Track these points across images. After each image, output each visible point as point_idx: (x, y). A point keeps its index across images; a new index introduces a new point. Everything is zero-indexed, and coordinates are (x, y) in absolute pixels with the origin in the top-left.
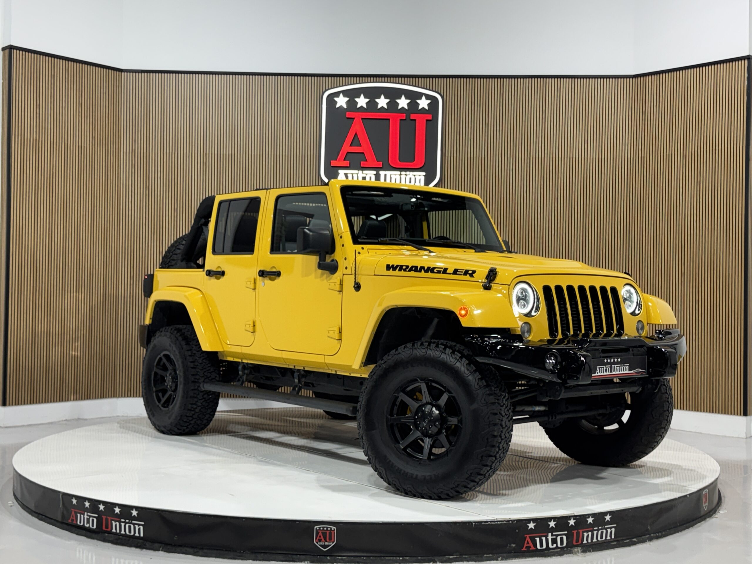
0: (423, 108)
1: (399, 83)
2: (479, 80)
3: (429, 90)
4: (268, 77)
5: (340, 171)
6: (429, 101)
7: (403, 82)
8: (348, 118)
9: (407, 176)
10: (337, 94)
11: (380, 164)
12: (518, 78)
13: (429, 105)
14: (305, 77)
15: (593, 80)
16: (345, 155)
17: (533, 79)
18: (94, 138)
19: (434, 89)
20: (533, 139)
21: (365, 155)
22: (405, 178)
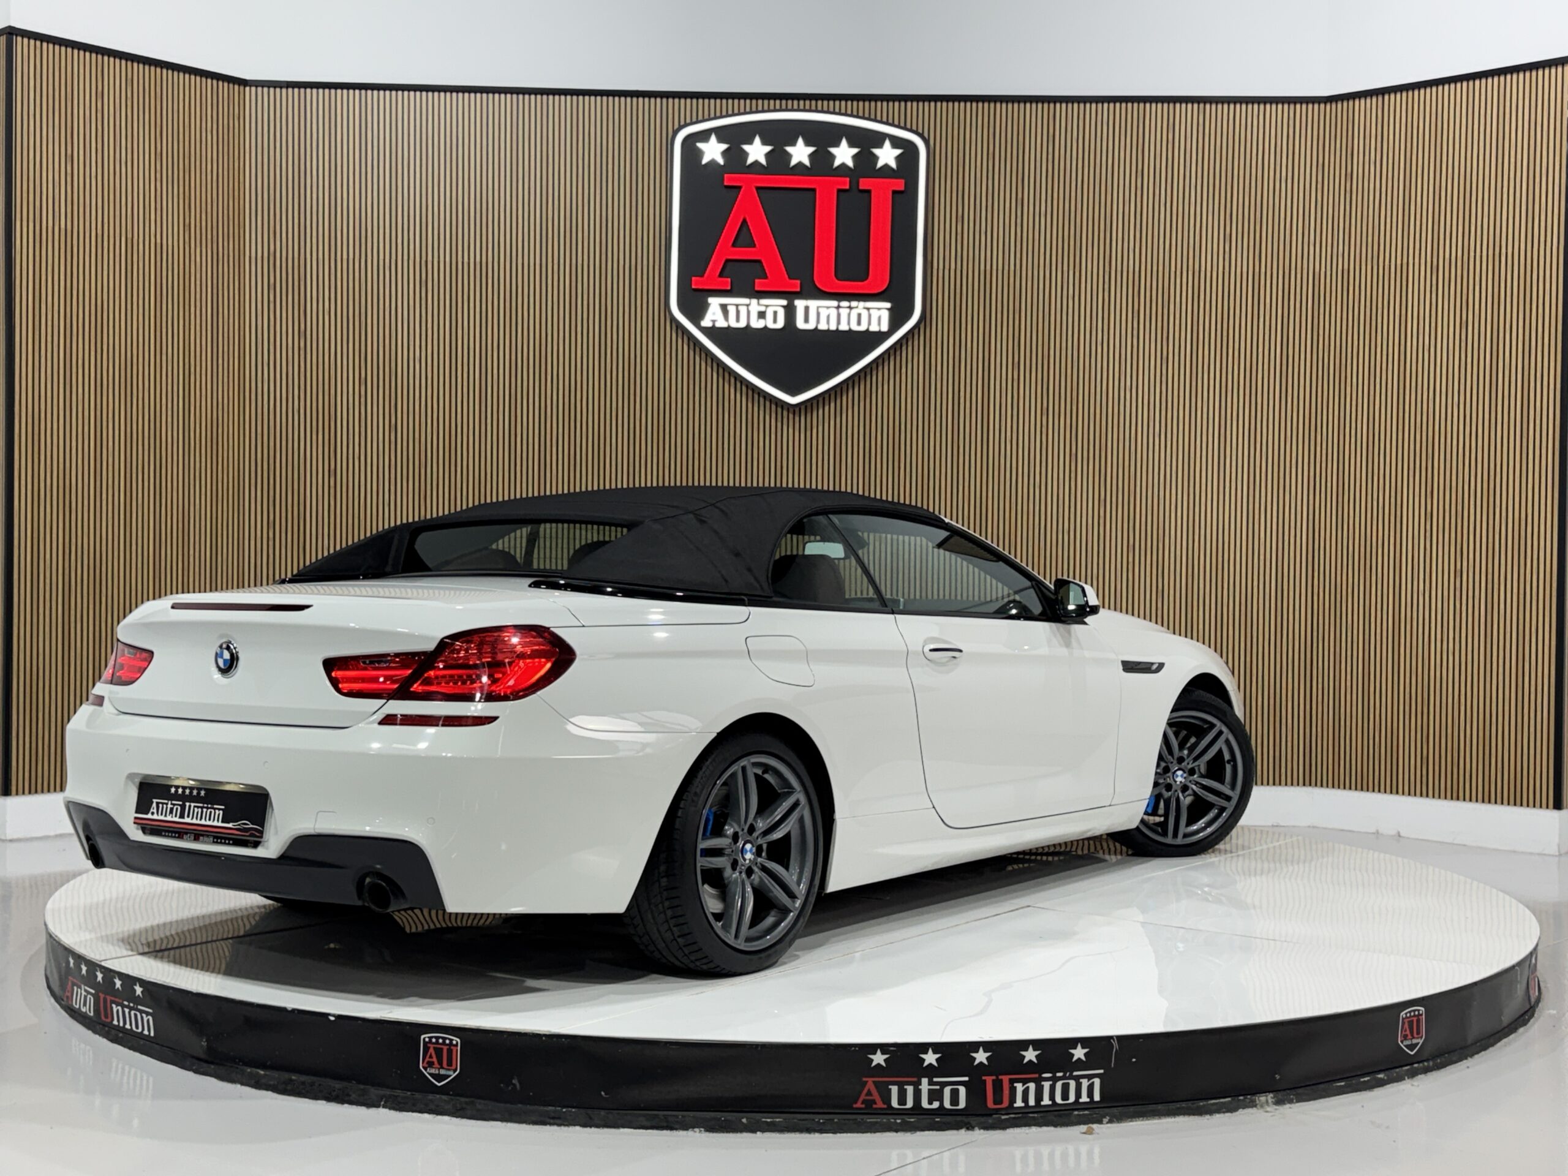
0: (886, 166)
1: (834, 113)
2: (1004, 105)
3: (899, 127)
4: (557, 97)
5: (711, 300)
6: (898, 152)
7: (843, 111)
8: (727, 187)
9: (853, 310)
10: (704, 136)
11: (795, 286)
12: (1085, 103)
13: (898, 159)
14: (635, 99)
15: (1244, 106)
16: (721, 266)
17: (1118, 105)
18: (187, 227)
19: (909, 126)
20: (1117, 233)
21: (764, 264)
22: (849, 315)
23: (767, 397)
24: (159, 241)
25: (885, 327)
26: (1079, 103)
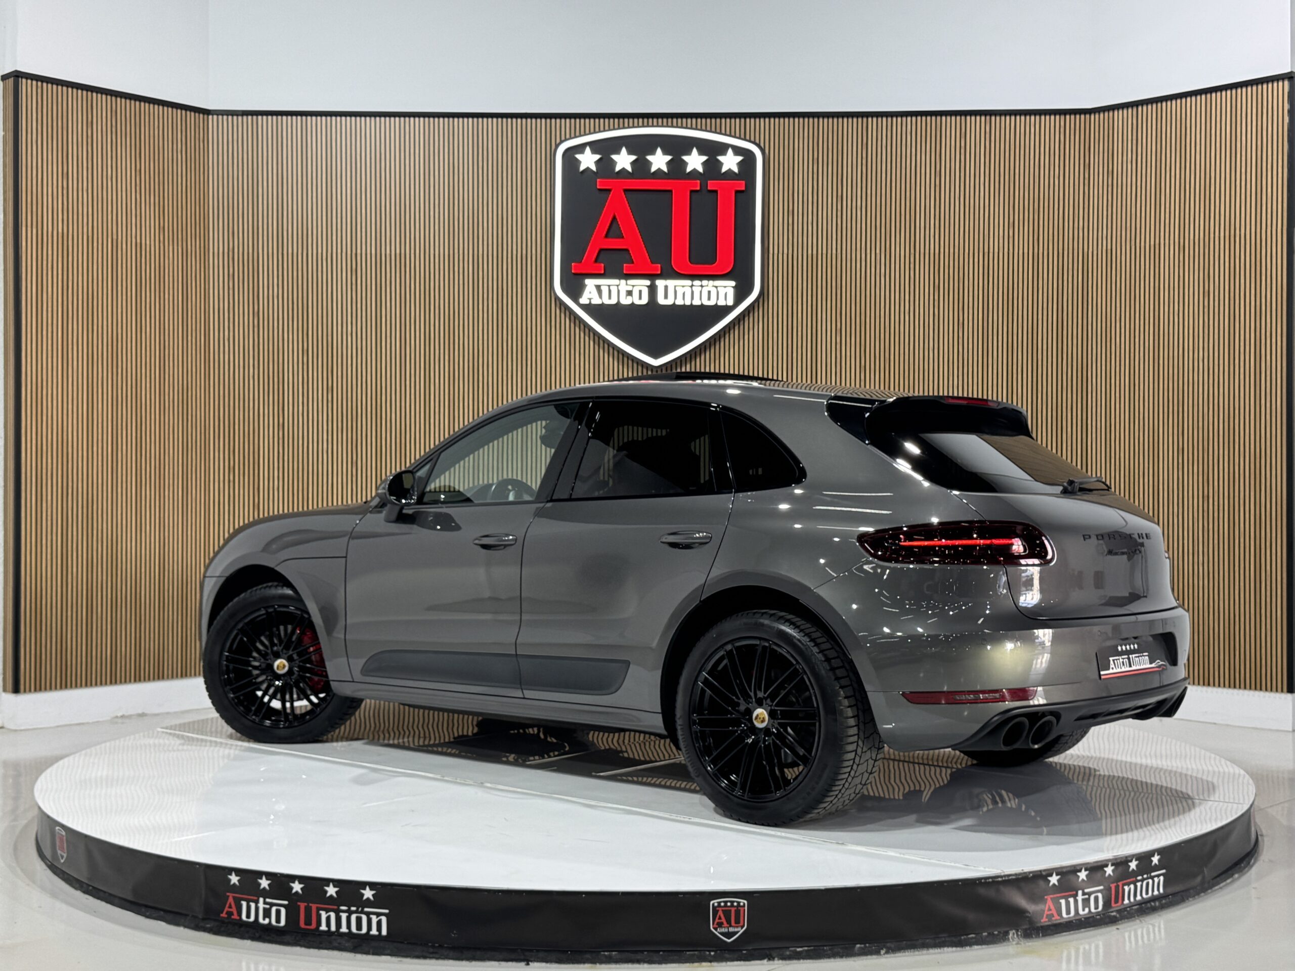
0: (730, 171)
1: (687, 128)
2: (826, 120)
3: (740, 138)
4: (461, 120)
5: (587, 281)
6: (740, 158)
7: (694, 126)
8: (599, 189)
9: (704, 288)
10: (580, 148)
11: (656, 269)
12: (892, 117)
13: (740, 164)
14: (524, 120)
15: (1023, 118)
16: (596, 254)
19: (748, 138)
20: (920, 222)
21: (631, 252)
22: (701, 292)
23: (635, 360)
24: (138, 241)
25: (730, 302)
26: (887, 117)
